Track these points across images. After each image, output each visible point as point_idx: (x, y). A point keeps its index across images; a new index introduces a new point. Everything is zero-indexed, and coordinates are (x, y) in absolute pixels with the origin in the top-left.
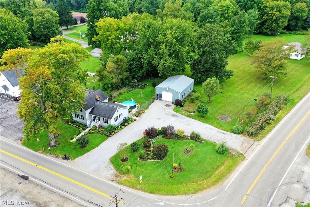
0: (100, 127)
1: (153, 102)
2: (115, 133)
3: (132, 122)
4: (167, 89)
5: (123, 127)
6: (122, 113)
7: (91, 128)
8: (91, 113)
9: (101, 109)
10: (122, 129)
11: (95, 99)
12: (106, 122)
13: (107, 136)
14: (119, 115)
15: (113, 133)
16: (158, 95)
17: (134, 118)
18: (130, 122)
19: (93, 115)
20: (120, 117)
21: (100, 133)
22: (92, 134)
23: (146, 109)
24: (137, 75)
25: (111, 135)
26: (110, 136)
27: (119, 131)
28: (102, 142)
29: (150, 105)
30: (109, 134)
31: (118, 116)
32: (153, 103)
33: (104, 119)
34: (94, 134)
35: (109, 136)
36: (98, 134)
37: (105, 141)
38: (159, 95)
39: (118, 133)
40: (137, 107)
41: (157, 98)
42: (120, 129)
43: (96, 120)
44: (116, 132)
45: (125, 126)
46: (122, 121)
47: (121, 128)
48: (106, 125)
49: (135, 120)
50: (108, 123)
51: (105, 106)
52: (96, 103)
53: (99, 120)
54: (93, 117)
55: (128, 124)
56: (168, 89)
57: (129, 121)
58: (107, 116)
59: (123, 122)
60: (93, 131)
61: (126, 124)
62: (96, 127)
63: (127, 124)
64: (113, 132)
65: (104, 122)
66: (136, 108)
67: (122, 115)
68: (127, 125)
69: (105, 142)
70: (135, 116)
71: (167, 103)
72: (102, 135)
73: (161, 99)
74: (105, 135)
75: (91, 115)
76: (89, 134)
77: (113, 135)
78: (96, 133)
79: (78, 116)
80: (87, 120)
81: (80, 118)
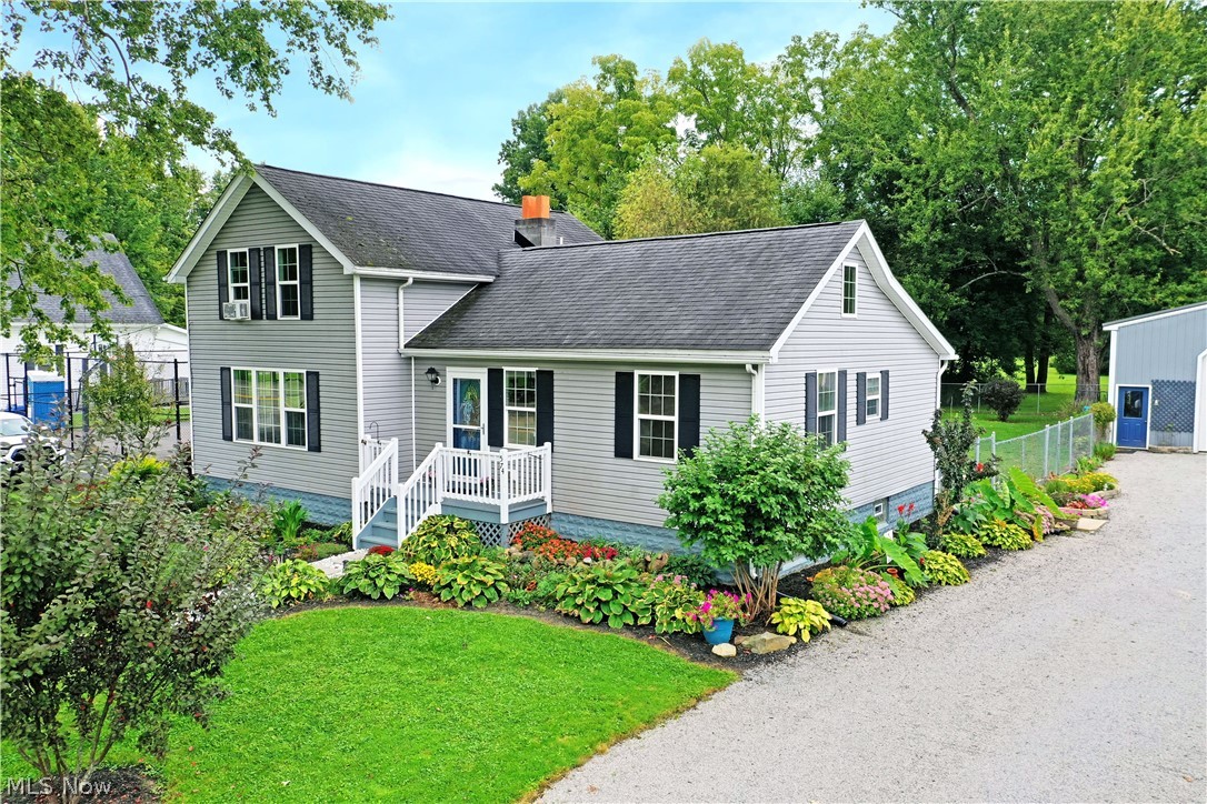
0: (551, 535)
1: (1107, 456)
5: (945, 559)
6: (886, 377)
7: (403, 536)
8: (434, 339)
10: (930, 585)
11: (507, 239)
12: (656, 446)
14: (861, 380)
15: (810, 608)
16: (1133, 399)
18: (1006, 530)
19: (455, 373)
20: (860, 421)
21: (544, 600)
25: (766, 638)
26: (750, 657)
31: (843, 376)
32: (1111, 463)
33: (623, 380)
34: (419, 610)
35: (724, 650)
36: (505, 614)
38: (1151, 401)
39: (890, 624)
41: (1131, 435)
43: (496, 440)
44: (843, 594)
46: (876, 510)
48: (634, 492)
49: (1062, 526)
53: (545, 434)
54: (463, 383)
55: (989, 549)
60: (421, 570)
61: (967, 541)
63: (972, 538)
65: (623, 450)
67: (885, 413)
68: (985, 560)
72: (580, 635)
73: (1181, 435)
74: (644, 631)
75: (432, 373)
76: (332, 603)
77: (806, 636)
78: (477, 591)
79: (254, 406)
80: (361, 436)
81: (270, 440)
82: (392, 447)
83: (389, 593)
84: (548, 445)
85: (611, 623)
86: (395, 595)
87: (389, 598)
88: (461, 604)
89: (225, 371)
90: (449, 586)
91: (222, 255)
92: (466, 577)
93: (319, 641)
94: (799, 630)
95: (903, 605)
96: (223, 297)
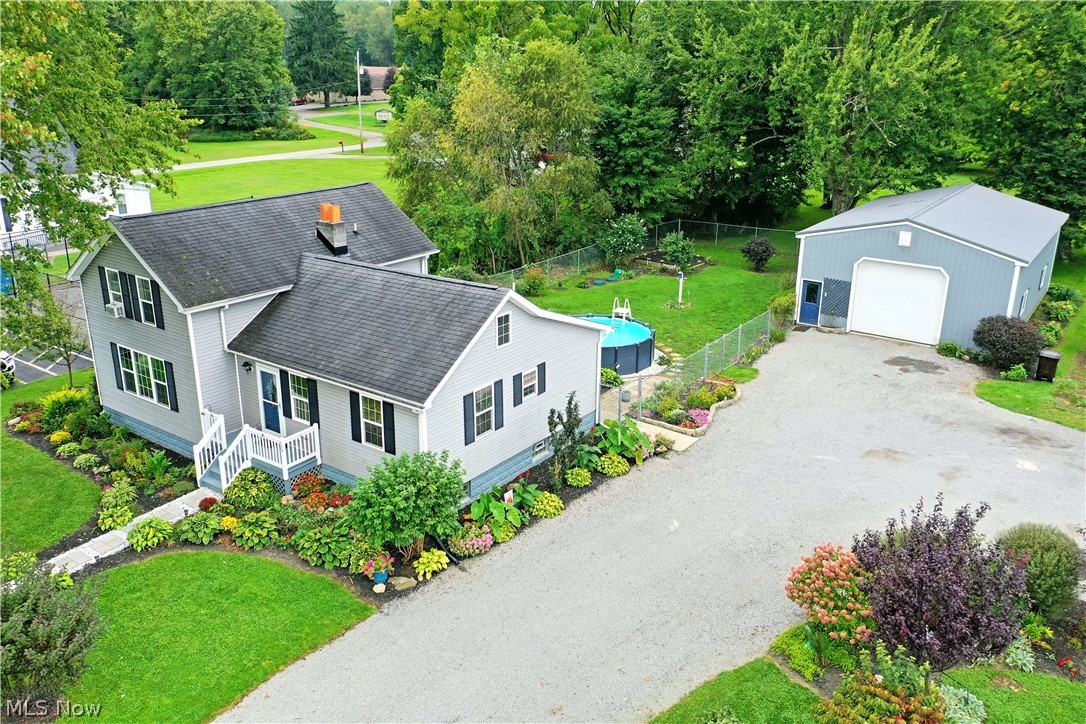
0: (317, 484)
1: (779, 339)
2: (455, 559)
3: (632, 461)
4: (905, 239)
5: (548, 501)
6: (542, 367)
7: (225, 486)
8: (247, 342)
9: (347, 306)
10: (535, 519)
11: (311, 235)
12: (373, 438)
13: (364, 581)
14: (517, 379)
15: (435, 558)
16: (812, 290)
17: (651, 430)
18: (612, 463)
19: (261, 367)
20: (517, 401)
21: (294, 547)
22: (206, 555)
23: (742, 379)
24: (647, 193)
25: (401, 582)
26: (392, 593)
27: (500, 535)
28: (285, 659)
29: (764, 357)
30: (384, 563)
31: (499, 384)
32: (779, 346)
33: (354, 397)
34: (222, 554)
35: (380, 588)
36: (270, 557)
37: (326, 651)
38: (822, 293)
39: (486, 560)
40: (663, 361)
41: (809, 315)
42: (515, 516)
43: (288, 414)
44: (460, 545)
45: (568, 493)
46: (537, 447)
47: (520, 506)
48: (364, 462)
49: (662, 449)
50: (391, 449)
51: (387, 286)
52: (316, 264)
53: (314, 418)
54: (266, 377)
55: (599, 476)
56: (913, 240)
57: (604, 451)
58: (386, 373)
59: (547, 454)
60: (229, 522)
61: (580, 476)
62: (273, 479)
63: (585, 473)
64: (432, 542)
65: (356, 437)
66: (654, 368)
67: (542, 389)
68: (588, 489)
69: (312, 658)
70: (657, 415)
71: (903, 353)
72: (309, 573)
73: (839, 320)
74: (343, 571)
75: (247, 365)
76: (174, 547)
77: (429, 576)
78: (256, 540)
79: (134, 372)
80: (202, 410)
81: (147, 395)
82: (220, 420)
83: (206, 541)
84: (316, 425)
85: (326, 566)
86: (210, 541)
87: (206, 544)
88: (247, 548)
89: (113, 345)
90: (241, 536)
91: (101, 270)
92: (251, 530)
93: (158, 585)
94: (425, 573)
95: (504, 542)
96: (106, 301)
